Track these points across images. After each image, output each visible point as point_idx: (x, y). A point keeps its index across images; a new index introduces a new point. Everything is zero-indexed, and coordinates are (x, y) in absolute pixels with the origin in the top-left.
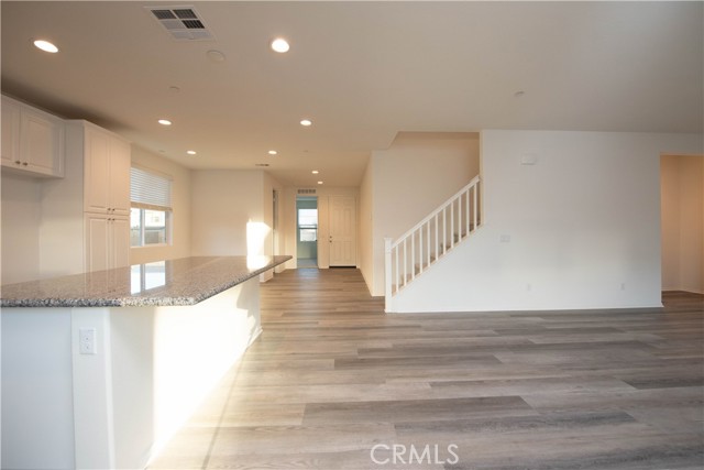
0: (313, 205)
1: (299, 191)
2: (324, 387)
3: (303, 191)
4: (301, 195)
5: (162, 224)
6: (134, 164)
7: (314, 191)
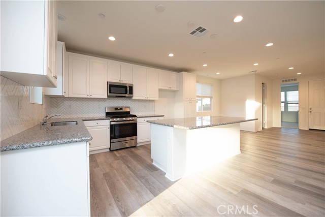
0: (295, 88)
1: (283, 81)
2: (258, 187)
3: (286, 81)
4: (285, 83)
5: (209, 103)
6: (197, 82)
7: (295, 80)
